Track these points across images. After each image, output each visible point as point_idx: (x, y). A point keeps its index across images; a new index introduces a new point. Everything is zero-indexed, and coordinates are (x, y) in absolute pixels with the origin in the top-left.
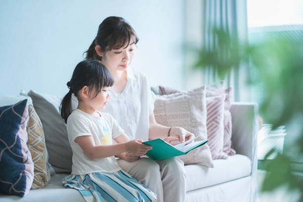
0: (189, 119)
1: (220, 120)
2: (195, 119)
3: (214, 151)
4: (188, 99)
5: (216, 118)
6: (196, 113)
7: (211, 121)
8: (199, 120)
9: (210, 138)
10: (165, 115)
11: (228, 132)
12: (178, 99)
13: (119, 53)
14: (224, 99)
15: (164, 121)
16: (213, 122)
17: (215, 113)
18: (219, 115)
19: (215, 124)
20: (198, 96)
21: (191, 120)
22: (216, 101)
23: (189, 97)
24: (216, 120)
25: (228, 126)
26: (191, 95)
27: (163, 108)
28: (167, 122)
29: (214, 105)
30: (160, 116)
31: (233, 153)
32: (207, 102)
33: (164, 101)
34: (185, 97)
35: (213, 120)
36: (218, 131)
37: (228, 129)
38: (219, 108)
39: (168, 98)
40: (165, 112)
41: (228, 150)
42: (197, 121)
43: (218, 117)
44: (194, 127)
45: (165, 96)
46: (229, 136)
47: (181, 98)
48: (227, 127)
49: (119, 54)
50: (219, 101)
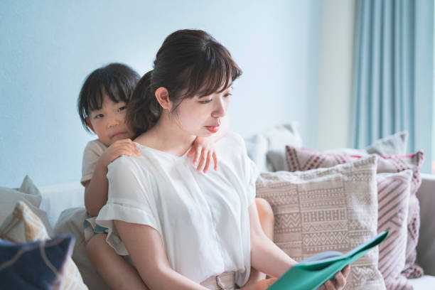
0: (345, 221)
1: (402, 219)
2: (357, 221)
3: (390, 277)
4: (344, 181)
5: (396, 215)
6: (359, 210)
7: (386, 222)
8: (363, 223)
9: (383, 253)
10: (297, 213)
11: (413, 237)
12: (325, 181)
13: (207, 102)
14: (411, 177)
15: (296, 225)
16: (389, 224)
17: (394, 207)
18: (400, 211)
19: (393, 228)
20: (362, 175)
21: (348, 224)
22: (396, 183)
23: (346, 178)
24: (394, 219)
25: (413, 224)
26: (349, 175)
27: (296, 199)
28: (302, 227)
29: (392, 191)
30: (289, 214)
31: (419, 272)
32: (379, 184)
33: (297, 185)
34: (338, 179)
35: (390, 220)
36: (399, 239)
37: (413, 232)
38: (401, 197)
39: (305, 178)
40: (299, 207)
41: (411, 268)
42: (359, 224)
43: (400, 214)
44: (353, 237)
45: (299, 173)
46: (415, 243)
47: (329, 181)
48: (411, 227)
49: (207, 105)
50: (402, 183)
